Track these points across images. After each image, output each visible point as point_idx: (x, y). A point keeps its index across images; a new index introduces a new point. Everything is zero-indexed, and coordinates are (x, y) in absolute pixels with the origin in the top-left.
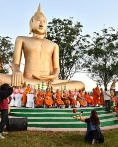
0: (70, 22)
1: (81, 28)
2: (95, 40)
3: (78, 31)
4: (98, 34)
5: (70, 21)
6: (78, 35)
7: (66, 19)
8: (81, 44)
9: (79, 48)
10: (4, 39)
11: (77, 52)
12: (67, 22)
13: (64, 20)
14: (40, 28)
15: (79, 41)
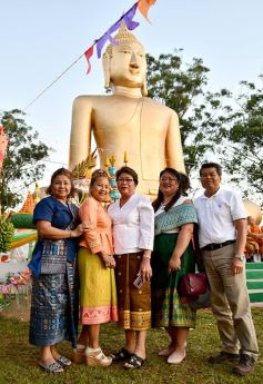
0: (176, 62)
1: (204, 73)
2: (244, 101)
3: (198, 82)
4: (252, 86)
5: (177, 59)
6: (197, 93)
7: (166, 54)
8: (208, 115)
9: (204, 125)
10: (7, 116)
11: (200, 137)
12: (168, 62)
13: (162, 57)
14: (131, 72)
15: (203, 107)
